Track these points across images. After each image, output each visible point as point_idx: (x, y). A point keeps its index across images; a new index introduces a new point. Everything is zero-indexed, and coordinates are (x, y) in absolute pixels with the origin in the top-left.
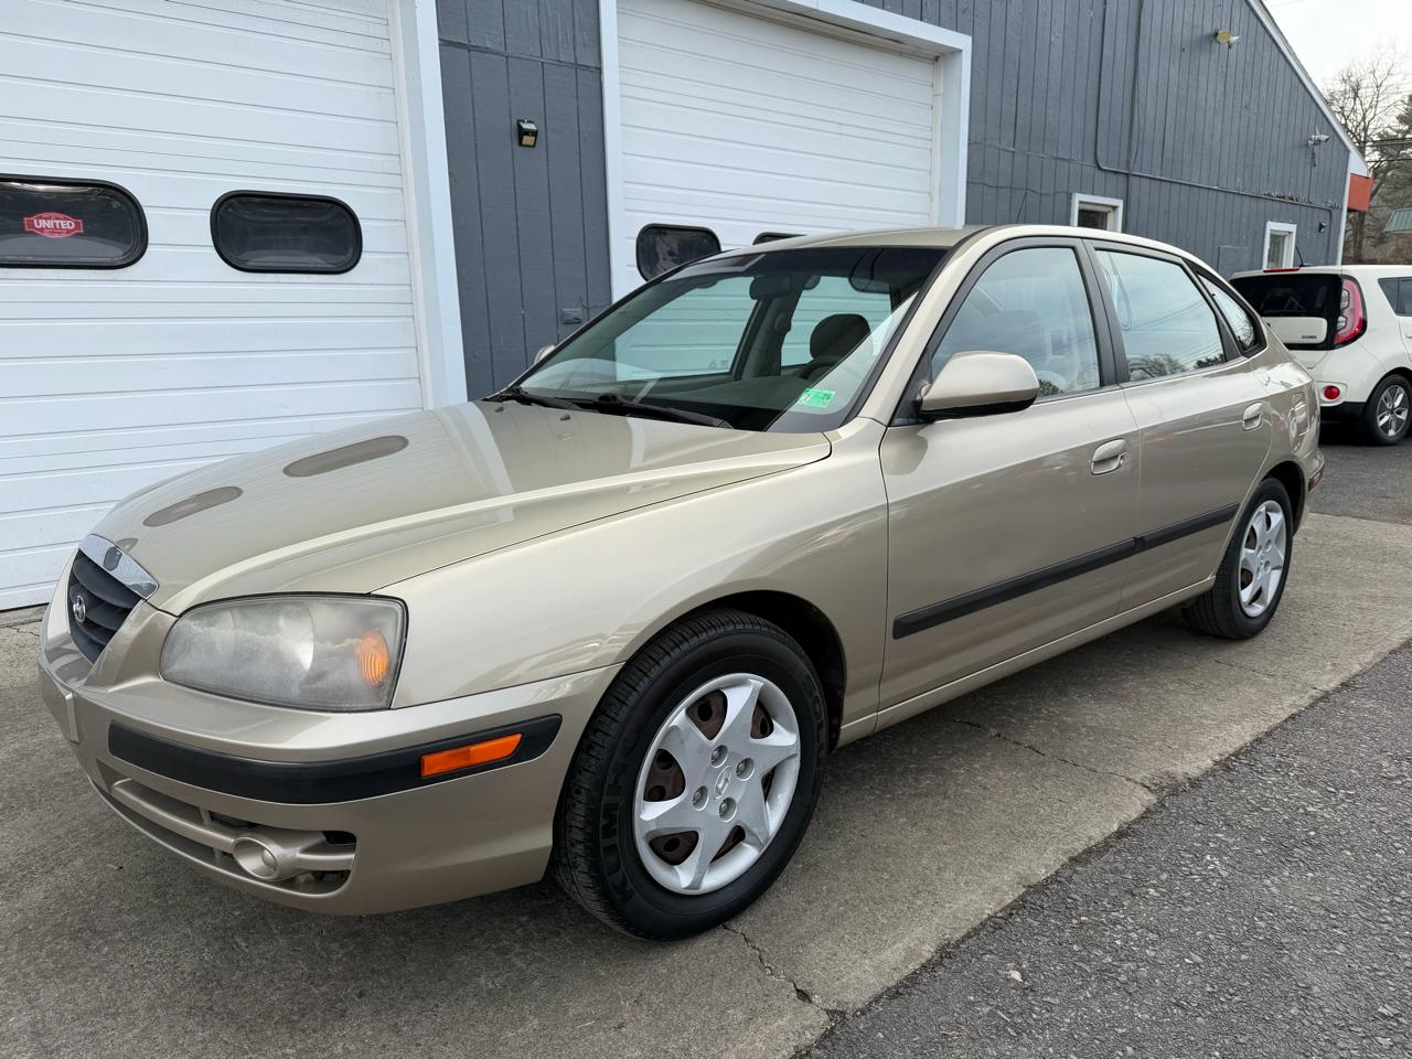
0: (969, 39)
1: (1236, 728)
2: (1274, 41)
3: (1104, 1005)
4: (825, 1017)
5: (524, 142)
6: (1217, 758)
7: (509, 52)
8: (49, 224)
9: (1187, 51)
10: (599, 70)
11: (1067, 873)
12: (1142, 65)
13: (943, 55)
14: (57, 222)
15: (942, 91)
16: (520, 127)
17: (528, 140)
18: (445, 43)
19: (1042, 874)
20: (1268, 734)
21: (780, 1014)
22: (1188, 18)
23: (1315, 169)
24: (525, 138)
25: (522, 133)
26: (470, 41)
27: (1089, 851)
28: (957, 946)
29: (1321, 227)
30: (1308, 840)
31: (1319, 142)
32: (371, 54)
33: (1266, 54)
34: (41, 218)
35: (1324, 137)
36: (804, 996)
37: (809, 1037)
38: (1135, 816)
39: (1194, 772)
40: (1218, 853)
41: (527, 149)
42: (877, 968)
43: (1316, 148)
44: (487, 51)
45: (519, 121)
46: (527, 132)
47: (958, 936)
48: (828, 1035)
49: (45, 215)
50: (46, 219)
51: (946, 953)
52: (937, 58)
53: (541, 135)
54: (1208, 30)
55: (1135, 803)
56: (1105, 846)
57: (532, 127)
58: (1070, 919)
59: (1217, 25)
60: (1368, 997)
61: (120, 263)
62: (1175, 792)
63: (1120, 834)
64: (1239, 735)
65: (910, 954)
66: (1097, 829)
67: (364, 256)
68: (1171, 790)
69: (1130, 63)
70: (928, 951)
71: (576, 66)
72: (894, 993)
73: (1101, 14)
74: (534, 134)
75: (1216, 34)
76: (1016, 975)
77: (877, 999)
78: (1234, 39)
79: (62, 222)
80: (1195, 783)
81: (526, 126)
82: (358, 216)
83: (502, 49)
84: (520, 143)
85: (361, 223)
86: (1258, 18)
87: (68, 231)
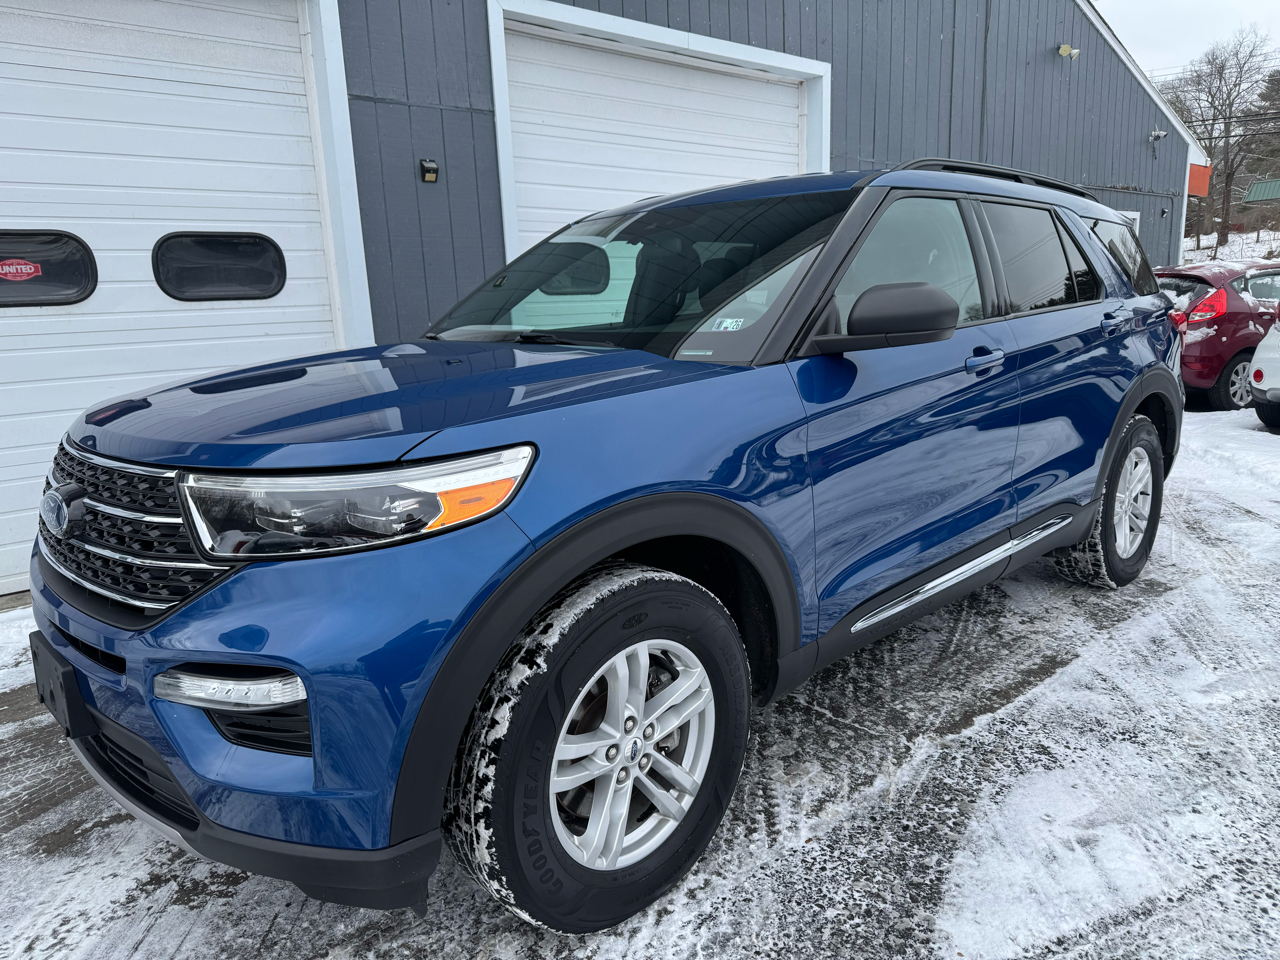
0: (829, 66)
2: (1113, 50)
5: (427, 179)
7: (411, 101)
8: (12, 269)
9: (1032, 64)
10: (492, 113)
12: (990, 79)
13: (807, 80)
14: (19, 267)
15: (806, 113)
16: (422, 166)
17: (430, 177)
18: (353, 98)
22: (1032, 36)
23: (1156, 162)
24: (428, 175)
25: (424, 171)
26: (375, 94)
29: (1163, 212)
31: (1157, 138)
32: (291, 109)
33: (1107, 62)
34: (5, 264)
35: (1163, 133)
41: (430, 184)
43: (1157, 143)
44: (392, 102)
45: (421, 161)
46: (429, 171)
49: (8, 262)
50: (9, 265)
52: (801, 83)
53: (442, 172)
54: (1051, 45)
57: (433, 165)
59: (1058, 39)
61: (73, 300)
67: (288, 282)
69: (979, 77)
71: (472, 111)
73: (950, 36)
74: (436, 171)
75: (1059, 48)
78: (1075, 52)
79: (23, 267)
81: (426, 165)
82: (282, 248)
83: (404, 100)
84: (423, 180)
85: (285, 254)
86: (1098, 31)
87: (29, 274)
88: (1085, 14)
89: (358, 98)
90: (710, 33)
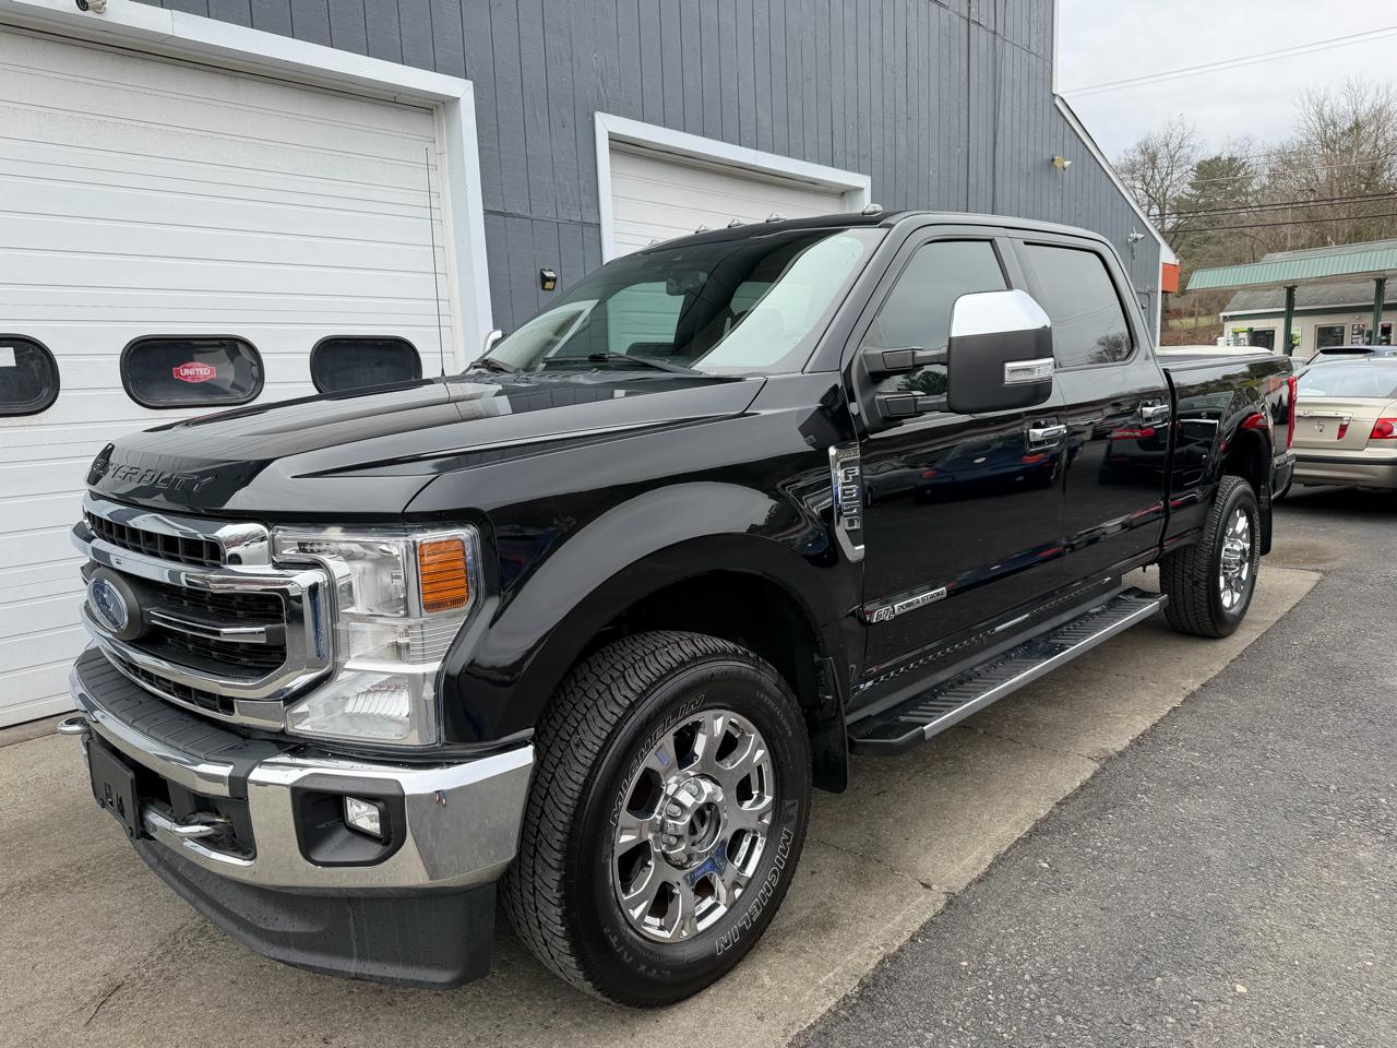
0: (868, 179)
1: (1139, 718)
2: (1097, 160)
3: (1099, 875)
4: (943, 896)
5: (546, 287)
6: (1131, 738)
7: (534, 216)
8: (191, 372)
9: (1032, 174)
10: (599, 225)
11: (1057, 811)
12: (998, 188)
13: (848, 191)
14: (197, 370)
16: (543, 275)
17: (549, 285)
18: (487, 212)
19: (1042, 813)
20: (1161, 720)
21: (918, 896)
22: (1031, 148)
23: (1134, 261)
24: (548, 283)
25: (545, 280)
26: (505, 209)
27: (1066, 798)
28: (1005, 854)
29: (1143, 309)
30: (1196, 782)
32: (428, 221)
33: (1092, 172)
34: (186, 368)
35: (1140, 235)
36: (927, 886)
37: (940, 906)
38: (1088, 776)
39: (1120, 749)
40: (1145, 793)
41: (548, 292)
42: (963, 869)
43: (1135, 245)
44: (518, 216)
45: (542, 270)
46: (549, 279)
47: (1004, 849)
48: (950, 903)
49: (187, 365)
50: (189, 368)
51: (1000, 859)
52: (843, 194)
53: (558, 281)
54: (1047, 156)
55: (1088, 770)
56: (1075, 796)
57: (551, 274)
58: (1067, 834)
59: (1053, 151)
60: (1242, 859)
62: (1110, 759)
63: (1082, 787)
64: (1142, 723)
65: (980, 861)
66: (1069, 786)
68: (1108, 761)
69: (989, 187)
70: (990, 858)
71: (582, 223)
72: (980, 880)
73: (966, 150)
74: (554, 280)
75: (1053, 160)
76: (1046, 865)
77: (970, 884)
78: (1067, 163)
79: (201, 370)
80: (1121, 754)
81: (548, 274)
82: (419, 349)
83: (528, 214)
84: (543, 288)
85: (421, 356)
86: (1084, 143)
87: (205, 376)
88: (1073, 129)
89: (492, 212)
90: (773, 150)
